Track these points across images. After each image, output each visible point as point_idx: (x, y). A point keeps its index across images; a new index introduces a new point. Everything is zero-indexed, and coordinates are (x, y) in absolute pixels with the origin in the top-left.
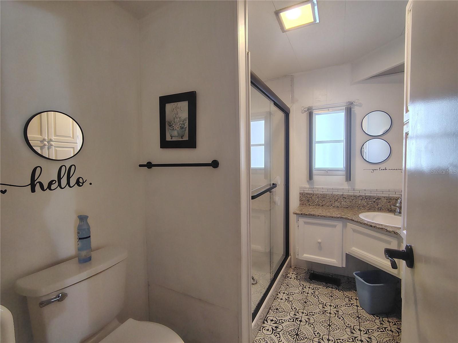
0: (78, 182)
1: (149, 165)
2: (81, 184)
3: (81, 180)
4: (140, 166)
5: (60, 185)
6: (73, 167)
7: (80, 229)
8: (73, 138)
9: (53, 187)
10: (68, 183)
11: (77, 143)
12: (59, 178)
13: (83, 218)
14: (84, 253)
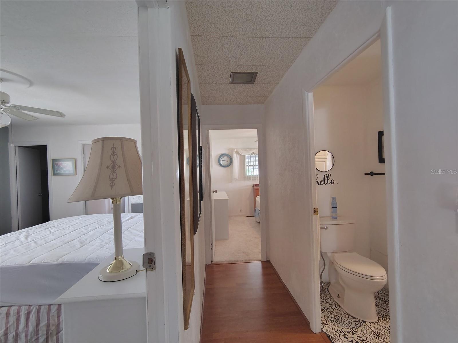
0: (331, 182)
1: (372, 174)
2: (333, 183)
3: (333, 181)
4: (365, 174)
5: (324, 183)
6: (330, 174)
7: (332, 203)
8: (325, 156)
9: (322, 183)
10: (328, 182)
11: (327, 159)
12: (324, 180)
13: (334, 198)
14: (334, 215)
